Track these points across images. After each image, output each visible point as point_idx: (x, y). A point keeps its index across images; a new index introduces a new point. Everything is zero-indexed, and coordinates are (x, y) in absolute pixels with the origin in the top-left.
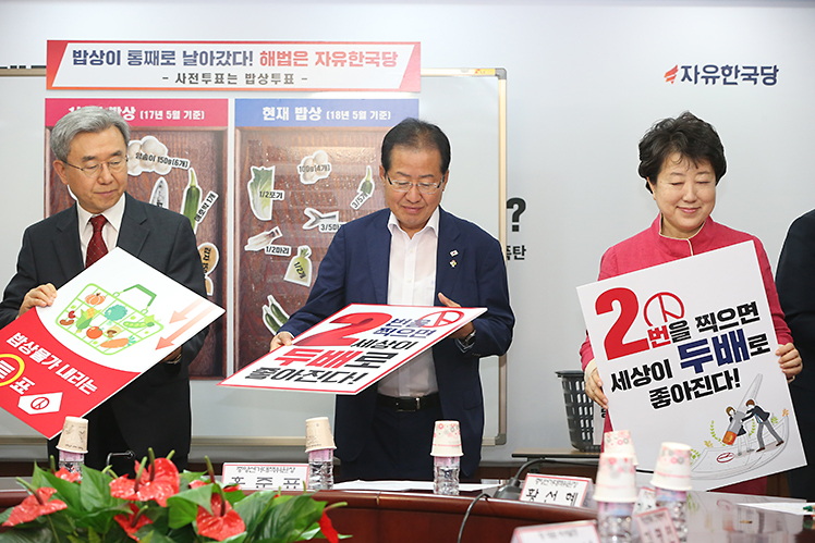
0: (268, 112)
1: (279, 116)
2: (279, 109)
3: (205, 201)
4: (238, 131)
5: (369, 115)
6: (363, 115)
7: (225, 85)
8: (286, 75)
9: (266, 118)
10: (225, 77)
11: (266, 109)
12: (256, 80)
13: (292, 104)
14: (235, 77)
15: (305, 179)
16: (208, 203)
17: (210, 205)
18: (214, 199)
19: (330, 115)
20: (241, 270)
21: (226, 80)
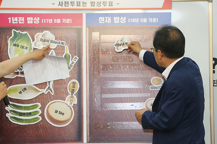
0: (101, 19)
1: (106, 21)
2: (106, 18)
3: (73, 61)
4: (87, 28)
5: (148, 20)
6: (145, 20)
7: (81, 7)
8: (109, 2)
9: (100, 22)
10: (81, 3)
11: (100, 18)
12: (96, 5)
13: (112, 16)
14: (86, 3)
15: (118, 49)
16: (74, 61)
17: (75, 62)
18: (77, 60)
19: (130, 20)
20: (89, 92)
21: (81, 5)
